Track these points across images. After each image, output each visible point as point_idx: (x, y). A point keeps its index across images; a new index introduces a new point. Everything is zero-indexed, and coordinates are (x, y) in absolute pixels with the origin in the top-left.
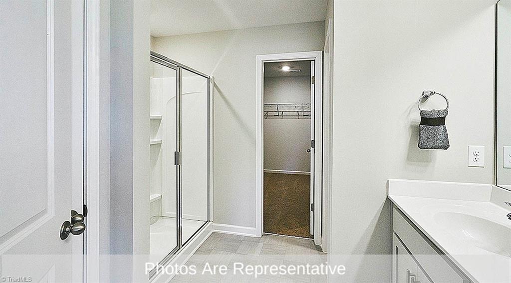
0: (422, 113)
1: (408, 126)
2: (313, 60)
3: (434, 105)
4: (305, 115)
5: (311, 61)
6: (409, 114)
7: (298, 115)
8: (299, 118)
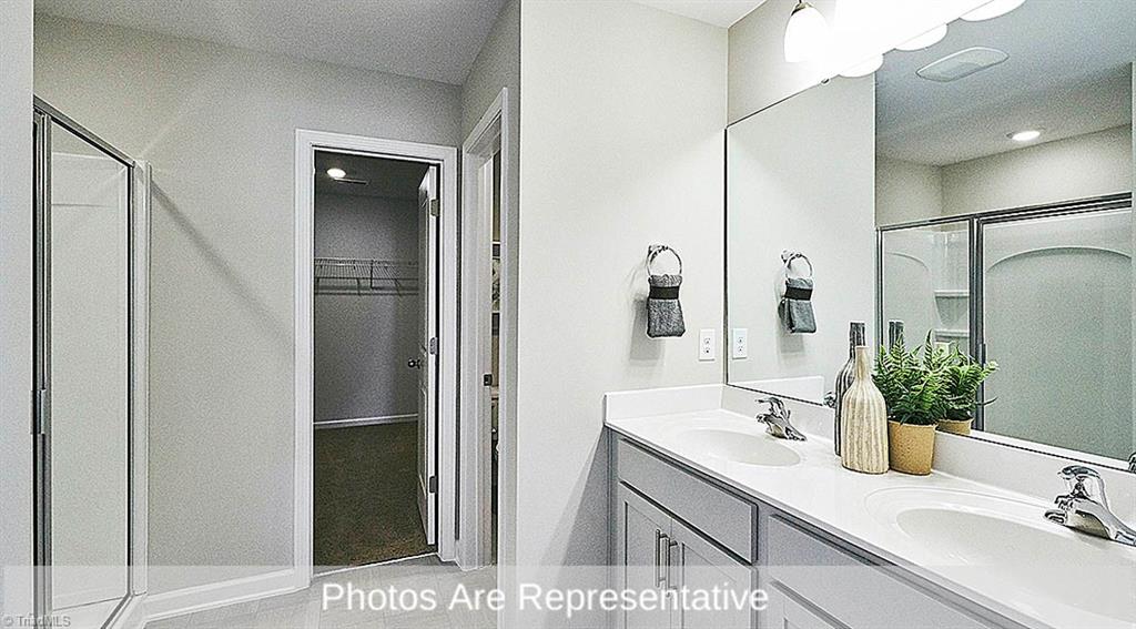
0: (652, 280)
1: (631, 302)
2: (433, 165)
3: (665, 267)
4: (377, 289)
5: (429, 164)
6: (632, 283)
7: (359, 287)
8: (359, 294)
